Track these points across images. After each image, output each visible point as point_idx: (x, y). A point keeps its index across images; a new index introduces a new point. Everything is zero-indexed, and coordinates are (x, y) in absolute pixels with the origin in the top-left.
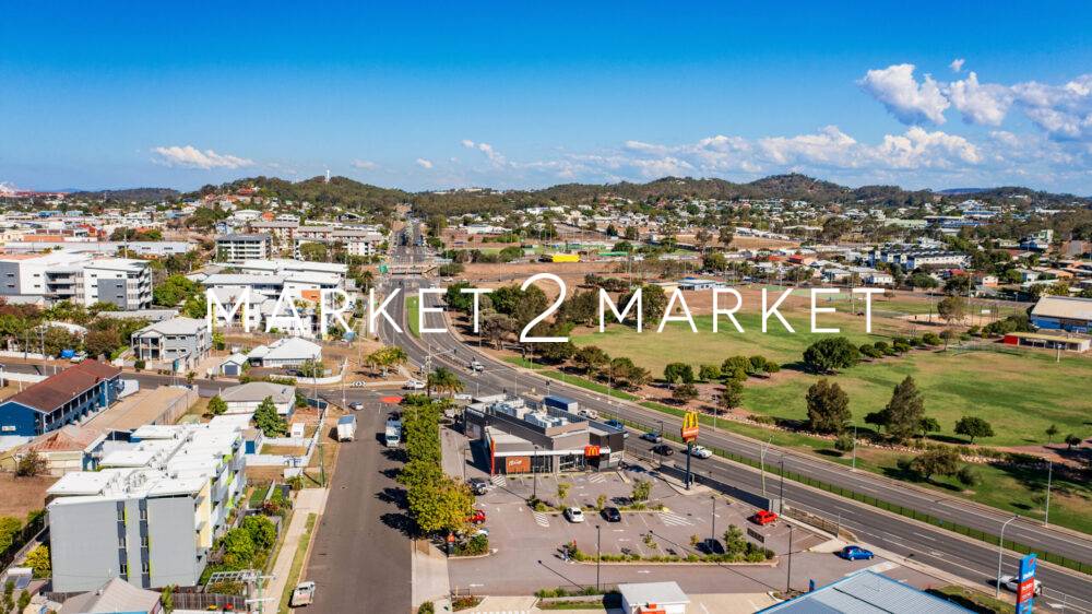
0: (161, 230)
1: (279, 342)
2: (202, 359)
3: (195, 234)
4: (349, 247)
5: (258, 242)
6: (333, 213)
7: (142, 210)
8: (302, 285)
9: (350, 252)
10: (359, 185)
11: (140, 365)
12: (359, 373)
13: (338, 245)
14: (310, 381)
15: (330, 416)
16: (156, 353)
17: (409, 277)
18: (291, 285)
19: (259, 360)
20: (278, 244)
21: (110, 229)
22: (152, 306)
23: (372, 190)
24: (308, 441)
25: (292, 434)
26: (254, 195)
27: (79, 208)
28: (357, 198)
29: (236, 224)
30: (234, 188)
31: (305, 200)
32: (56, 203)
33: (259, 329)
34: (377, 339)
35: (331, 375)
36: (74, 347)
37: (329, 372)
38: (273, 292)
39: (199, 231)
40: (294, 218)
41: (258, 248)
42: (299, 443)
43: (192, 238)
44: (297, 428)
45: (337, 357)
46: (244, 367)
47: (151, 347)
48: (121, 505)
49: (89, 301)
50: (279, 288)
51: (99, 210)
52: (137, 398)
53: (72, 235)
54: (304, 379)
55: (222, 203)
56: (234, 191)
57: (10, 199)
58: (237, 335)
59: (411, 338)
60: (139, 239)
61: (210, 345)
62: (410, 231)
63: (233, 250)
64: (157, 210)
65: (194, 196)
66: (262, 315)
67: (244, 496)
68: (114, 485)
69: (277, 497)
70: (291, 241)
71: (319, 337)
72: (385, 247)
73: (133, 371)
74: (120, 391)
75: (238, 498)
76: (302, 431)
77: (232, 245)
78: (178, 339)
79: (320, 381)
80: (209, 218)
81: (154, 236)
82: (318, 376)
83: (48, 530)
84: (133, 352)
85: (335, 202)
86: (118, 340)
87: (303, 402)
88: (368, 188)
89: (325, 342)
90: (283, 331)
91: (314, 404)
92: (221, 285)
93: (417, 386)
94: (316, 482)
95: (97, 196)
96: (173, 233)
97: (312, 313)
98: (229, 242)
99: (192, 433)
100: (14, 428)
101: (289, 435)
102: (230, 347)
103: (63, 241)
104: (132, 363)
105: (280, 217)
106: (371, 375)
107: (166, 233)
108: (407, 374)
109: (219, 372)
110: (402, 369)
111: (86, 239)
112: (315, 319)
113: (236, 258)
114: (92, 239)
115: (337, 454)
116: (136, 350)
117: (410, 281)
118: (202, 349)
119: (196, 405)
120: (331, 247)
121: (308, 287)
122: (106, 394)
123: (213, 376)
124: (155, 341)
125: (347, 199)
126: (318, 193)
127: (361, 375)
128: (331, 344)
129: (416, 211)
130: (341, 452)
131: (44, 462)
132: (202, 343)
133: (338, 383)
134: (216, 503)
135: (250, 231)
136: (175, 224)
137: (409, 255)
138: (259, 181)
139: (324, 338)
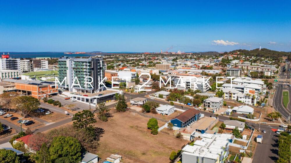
0: (213, 66)
1: (241, 106)
2: (220, 108)
3: (221, 67)
4: (265, 73)
5: (238, 71)
6: (261, 60)
7: (209, 59)
8: (250, 89)
9: (265, 75)
10: (270, 51)
11: (205, 109)
12: (265, 118)
13: (262, 72)
14: (250, 120)
15: (255, 133)
16: (209, 106)
17: (285, 83)
18: (247, 88)
19: (236, 111)
20: (244, 71)
21: (201, 65)
22: (209, 90)
23: (274, 52)
24: (247, 141)
25: (243, 138)
26: (238, 54)
27: (194, 58)
28: (269, 55)
29: (232, 64)
30: (232, 53)
31: (252, 56)
32: (190, 56)
33: (236, 100)
34: (272, 107)
35: (256, 119)
36: (191, 102)
37: (256, 118)
38: (241, 90)
39: (222, 67)
40: (249, 63)
41: (238, 72)
42: (245, 141)
43: (221, 69)
44: (245, 137)
45: (259, 112)
46: (231, 113)
47: (208, 105)
48: (198, 157)
49: (195, 90)
50: (243, 89)
51: (198, 58)
52: (204, 119)
53: (192, 67)
54: (248, 119)
55: (229, 57)
56: (232, 54)
57: (180, 55)
58: (230, 102)
59: (283, 107)
60: (207, 69)
61: (222, 105)
62: (286, 67)
63: (231, 73)
64: (212, 59)
65: (222, 55)
66: (237, 96)
67: (228, 157)
68: (196, 151)
69: (237, 159)
70: (248, 70)
71: (253, 105)
72: (277, 72)
73: (203, 110)
74: (200, 117)
75: (226, 157)
76: (246, 138)
77: (231, 72)
78: (215, 103)
79: (253, 120)
80: (225, 62)
81: (211, 68)
82: (252, 119)
83: (182, 155)
84: (204, 105)
85: (262, 56)
86: (200, 102)
87: (247, 127)
88: (273, 51)
89: (255, 106)
90: (243, 102)
91: (250, 128)
92: (227, 87)
93: (284, 126)
94: (249, 156)
95: (198, 54)
96: (216, 67)
97: (252, 98)
98: (230, 71)
99: (216, 138)
100: (177, 125)
101: (242, 138)
102: (228, 106)
103: (190, 69)
104: (203, 108)
105: (245, 62)
106: (269, 120)
107: (214, 67)
108: (281, 121)
109: (224, 114)
110: (279, 119)
111: (195, 69)
112: (253, 99)
113: (231, 75)
114: (197, 69)
115: (256, 147)
116: (204, 104)
117: (285, 85)
118: (220, 106)
119: (218, 123)
120: (259, 73)
121: (251, 89)
122: (197, 118)
123: (223, 114)
124: (209, 103)
125: (266, 55)
126: (257, 54)
127: (265, 120)
128: (257, 107)
129: (289, 59)
130: (257, 146)
131: (182, 135)
132: (221, 104)
133: (258, 121)
134: (220, 160)
135: (236, 67)
136: (216, 64)
137: (285, 75)
138: (240, 51)
139: (255, 105)
